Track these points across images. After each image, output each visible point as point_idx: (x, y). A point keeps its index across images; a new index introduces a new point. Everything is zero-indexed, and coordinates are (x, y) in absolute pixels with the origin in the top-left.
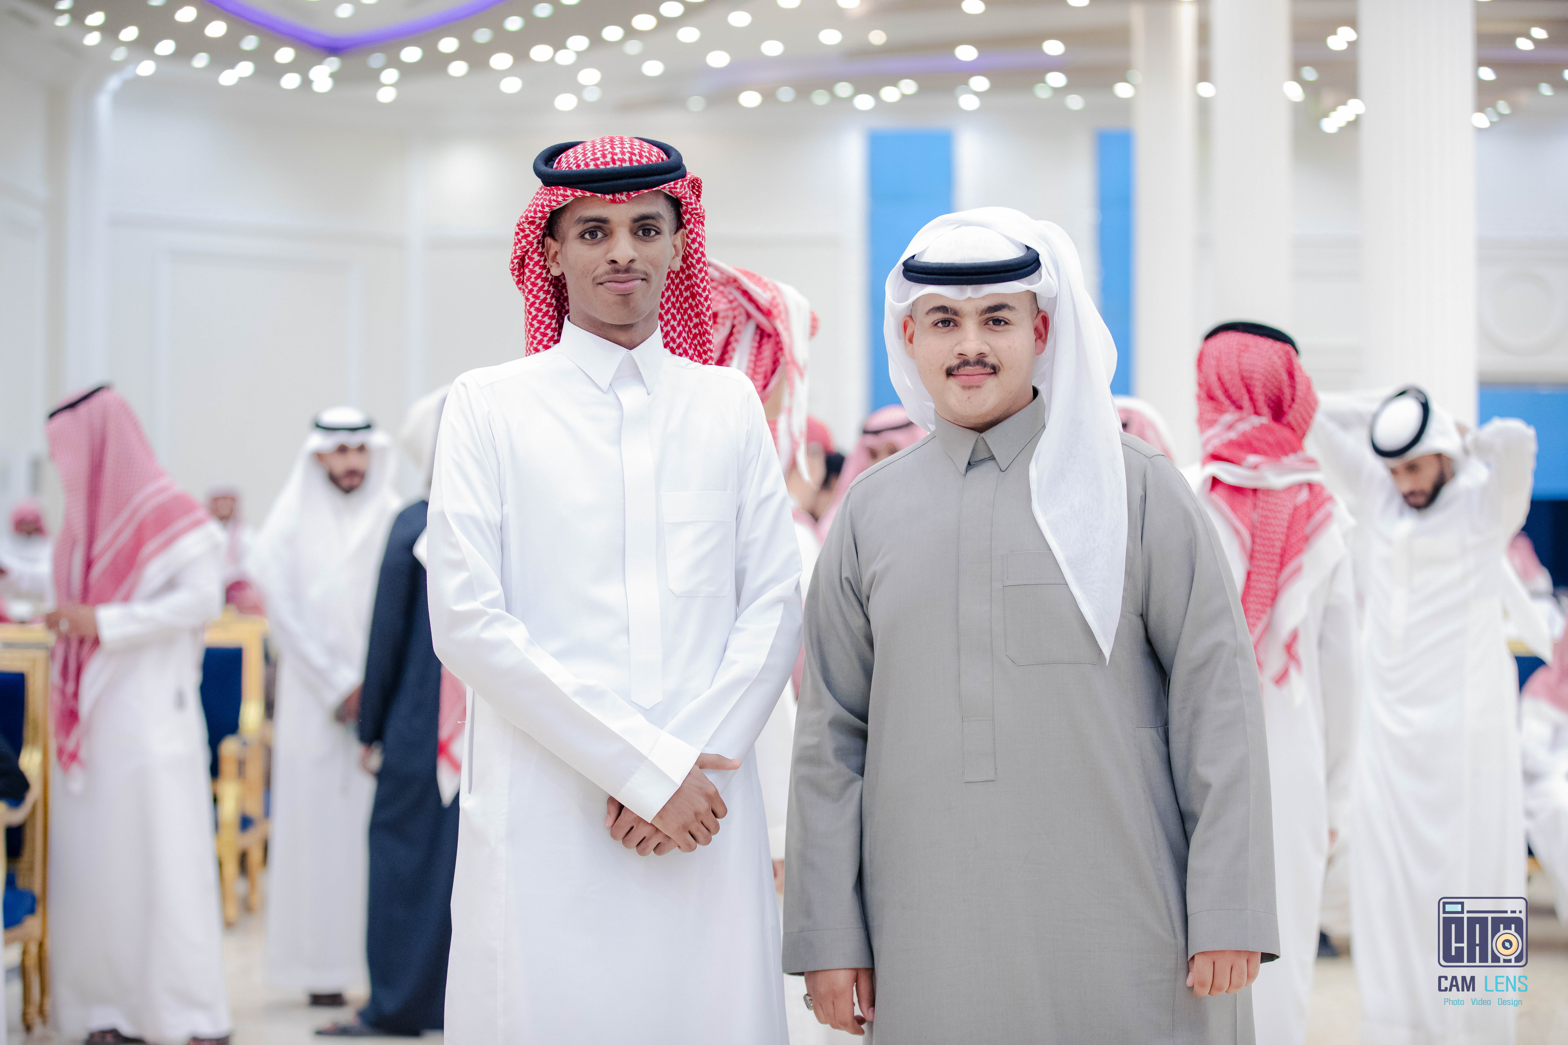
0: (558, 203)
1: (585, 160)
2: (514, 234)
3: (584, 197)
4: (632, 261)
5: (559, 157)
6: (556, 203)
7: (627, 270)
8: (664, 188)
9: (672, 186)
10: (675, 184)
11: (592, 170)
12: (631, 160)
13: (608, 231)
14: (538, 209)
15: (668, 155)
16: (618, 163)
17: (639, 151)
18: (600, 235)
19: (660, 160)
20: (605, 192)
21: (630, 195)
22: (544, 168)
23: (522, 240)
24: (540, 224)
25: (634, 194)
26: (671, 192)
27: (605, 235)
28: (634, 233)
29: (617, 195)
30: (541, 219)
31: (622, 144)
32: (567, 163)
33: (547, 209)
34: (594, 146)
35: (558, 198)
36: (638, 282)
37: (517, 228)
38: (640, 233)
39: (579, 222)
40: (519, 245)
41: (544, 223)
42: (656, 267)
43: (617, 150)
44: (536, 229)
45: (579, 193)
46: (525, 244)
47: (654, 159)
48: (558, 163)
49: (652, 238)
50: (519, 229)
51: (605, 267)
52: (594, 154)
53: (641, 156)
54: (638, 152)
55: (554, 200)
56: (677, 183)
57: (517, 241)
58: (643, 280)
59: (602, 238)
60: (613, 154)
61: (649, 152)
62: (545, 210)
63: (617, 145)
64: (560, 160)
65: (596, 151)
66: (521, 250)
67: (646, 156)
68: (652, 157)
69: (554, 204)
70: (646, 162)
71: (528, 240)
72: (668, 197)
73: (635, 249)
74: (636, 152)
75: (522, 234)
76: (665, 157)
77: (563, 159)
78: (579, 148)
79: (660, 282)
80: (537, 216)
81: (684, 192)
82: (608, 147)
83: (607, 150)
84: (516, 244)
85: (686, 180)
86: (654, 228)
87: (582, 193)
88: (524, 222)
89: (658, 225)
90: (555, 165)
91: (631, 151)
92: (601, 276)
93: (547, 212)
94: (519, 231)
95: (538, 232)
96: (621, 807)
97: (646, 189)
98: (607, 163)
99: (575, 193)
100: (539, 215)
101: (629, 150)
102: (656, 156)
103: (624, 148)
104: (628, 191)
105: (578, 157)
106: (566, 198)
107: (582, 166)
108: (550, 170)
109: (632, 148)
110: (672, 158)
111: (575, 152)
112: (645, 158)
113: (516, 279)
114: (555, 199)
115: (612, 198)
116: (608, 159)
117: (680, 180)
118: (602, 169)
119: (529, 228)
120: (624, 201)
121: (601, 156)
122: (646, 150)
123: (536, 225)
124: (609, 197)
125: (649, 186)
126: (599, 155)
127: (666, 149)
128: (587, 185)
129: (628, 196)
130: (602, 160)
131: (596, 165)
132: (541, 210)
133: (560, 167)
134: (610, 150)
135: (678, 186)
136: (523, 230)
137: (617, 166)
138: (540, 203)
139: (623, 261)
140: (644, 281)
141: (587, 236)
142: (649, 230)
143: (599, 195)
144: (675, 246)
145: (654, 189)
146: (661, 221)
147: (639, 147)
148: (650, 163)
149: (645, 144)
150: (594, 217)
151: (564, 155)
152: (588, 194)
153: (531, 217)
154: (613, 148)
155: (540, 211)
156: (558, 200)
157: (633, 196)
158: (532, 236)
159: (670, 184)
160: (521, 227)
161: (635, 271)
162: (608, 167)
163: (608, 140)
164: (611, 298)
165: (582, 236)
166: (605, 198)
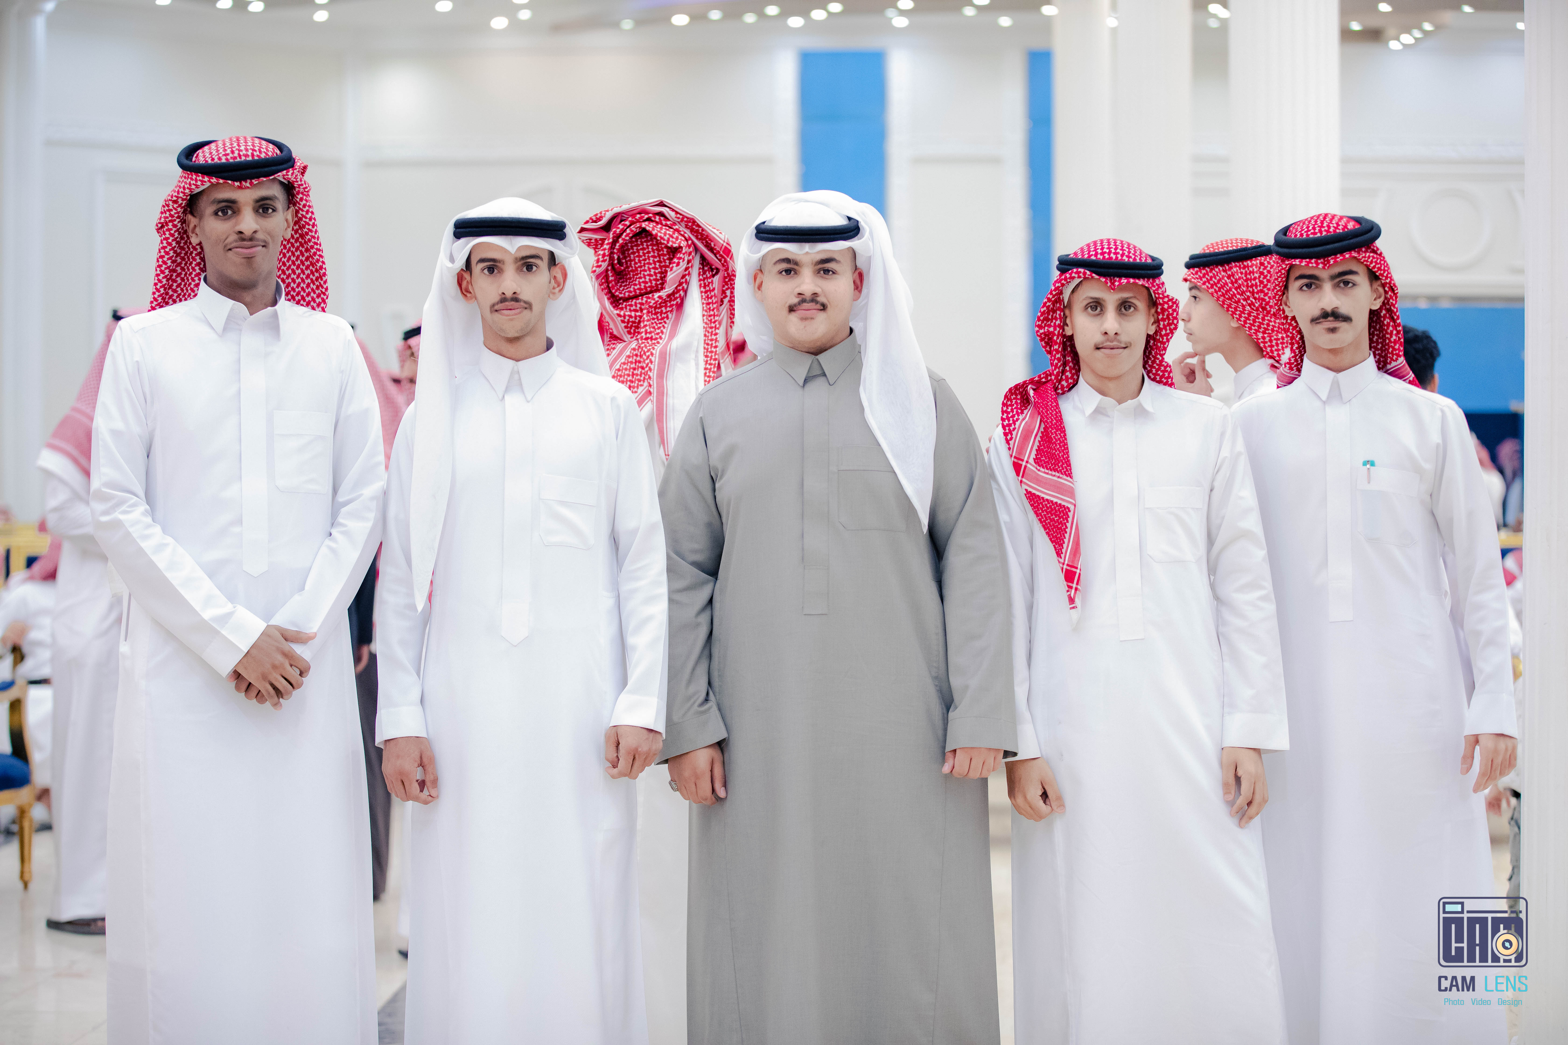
0: (197, 186)
1: (218, 155)
3: (218, 183)
4: (255, 232)
5: (197, 153)
7: (251, 239)
10: (286, 173)
12: (253, 155)
14: (180, 190)
15: (281, 150)
18: (230, 212)
19: (275, 155)
20: (234, 180)
22: (186, 162)
26: (284, 178)
27: (234, 212)
28: (256, 211)
31: (246, 142)
32: (203, 157)
33: (187, 191)
34: (224, 144)
36: (260, 248)
38: (261, 211)
42: (272, 237)
43: (242, 148)
45: (214, 180)
47: (270, 154)
48: (196, 157)
51: (234, 237)
52: (225, 150)
53: (260, 152)
58: (263, 246)
60: (240, 150)
62: (185, 192)
64: (198, 155)
65: (226, 148)
67: (264, 152)
69: (193, 187)
73: (257, 224)
74: (257, 148)
76: (278, 152)
77: (200, 154)
78: (213, 146)
79: (276, 248)
80: (179, 196)
82: (235, 145)
83: (235, 147)
86: (271, 207)
88: (170, 200)
89: (274, 204)
90: (194, 159)
92: (231, 243)
97: (265, 177)
98: (235, 158)
101: (252, 147)
102: (272, 151)
104: (251, 179)
105: (212, 153)
107: (216, 160)
108: (191, 163)
109: (253, 146)
110: (284, 153)
111: (210, 149)
116: (236, 154)
117: (291, 169)
120: (248, 187)
122: (264, 147)
124: (237, 184)
126: (229, 151)
127: (279, 146)
129: (251, 183)
130: (231, 155)
131: (227, 159)
133: (198, 160)
134: (237, 147)
135: (290, 173)
136: (168, 206)
137: (243, 160)
138: (182, 186)
139: (248, 232)
141: (220, 213)
142: (268, 209)
143: (230, 182)
144: (287, 220)
145: (271, 178)
146: (277, 201)
149: (264, 142)
151: (200, 151)
152: (221, 181)
153: (175, 196)
154: (239, 146)
155: (182, 192)
157: (255, 183)
161: (258, 240)
163: (235, 139)
164: (238, 260)
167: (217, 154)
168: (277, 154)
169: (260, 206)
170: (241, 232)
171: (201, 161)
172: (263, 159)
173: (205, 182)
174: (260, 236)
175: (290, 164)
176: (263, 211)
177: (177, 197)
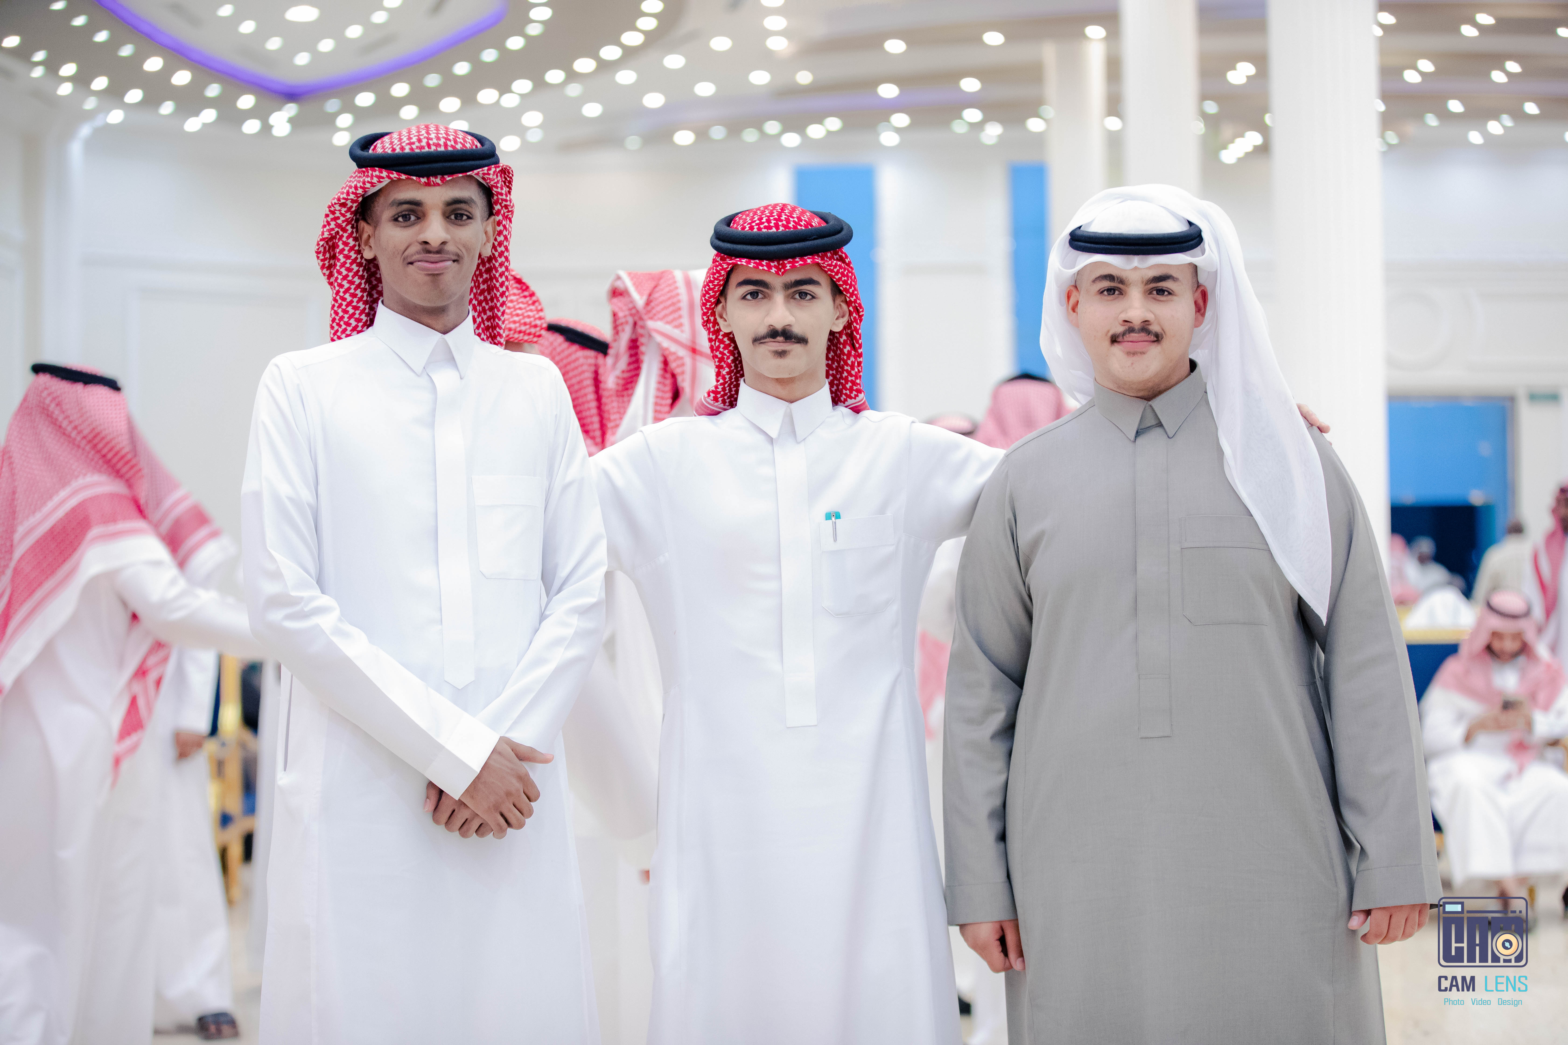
0: (373, 185)
2: (324, 216)
3: (399, 179)
6: (370, 185)
8: (477, 174)
9: (486, 172)
11: (407, 154)
12: (446, 145)
13: (420, 214)
14: (351, 191)
16: (433, 148)
17: (454, 137)
18: (413, 218)
19: (474, 147)
20: (420, 175)
21: (445, 179)
23: (331, 223)
24: (352, 207)
25: (449, 177)
26: (483, 178)
27: (418, 218)
28: (446, 216)
29: (431, 178)
30: (353, 201)
35: (373, 179)
37: (328, 209)
38: (453, 217)
39: (393, 205)
40: (328, 227)
41: (356, 207)
43: (433, 136)
44: (346, 212)
45: (394, 175)
46: (334, 227)
47: (468, 145)
49: (463, 222)
50: (330, 211)
52: (409, 138)
53: (456, 142)
54: (453, 139)
55: (368, 182)
56: (489, 169)
57: (326, 223)
59: (415, 220)
60: (428, 139)
61: (463, 139)
62: (358, 192)
63: (432, 131)
65: (411, 136)
66: (329, 232)
67: (461, 143)
68: (467, 143)
69: (368, 185)
70: (461, 148)
71: (337, 223)
72: (480, 185)
74: (451, 138)
75: (331, 216)
76: (479, 145)
80: (349, 198)
81: (496, 181)
82: (423, 132)
84: (324, 226)
85: (499, 167)
86: (466, 213)
87: (397, 175)
88: (335, 204)
89: (470, 210)
91: (446, 136)
93: (360, 194)
94: (329, 213)
95: (348, 215)
96: (441, 792)
97: (460, 173)
98: (422, 147)
99: (391, 175)
100: (352, 196)
101: (444, 135)
102: (470, 144)
103: (439, 134)
106: (381, 180)
108: (365, 154)
110: (486, 147)
112: (459, 144)
113: (321, 263)
114: (370, 180)
115: (427, 181)
116: (424, 143)
117: (493, 166)
118: (418, 153)
119: (340, 210)
120: (438, 185)
121: (416, 140)
122: (460, 137)
123: (347, 208)
124: (423, 180)
125: (464, 170)
126: (414, 139)
128: (403, 168)
129: (443, 180)
130: (417, 144)
131: (412, 149)
132: (354, 191)
134: (426, 135)
135: (491, 172)
136: (333, 213)
141: (400, 219)
142: (462, 215)
143: (414, 178)
144: (486, 233)
146: (474, 206)
147: (453, 134)
148: (465, 149)
150: (408, 200)
152: (403, 177)
153: (344, 198)
154: (428, 133)
155: (353, 193)
156: (373, 181)
158: (342, 219)
159: (484, 169)
160: (332, 209)
162: (423, 150)
166: (420, 181)
167: (399, 143)
168: (476, 146)
169: (453, 212)
170: (426, 243)
171: (379, 150)
172: (458, 150)
173: (383, 178)
175: (493, 160)
176: (456, 218)
177: (347, 199)
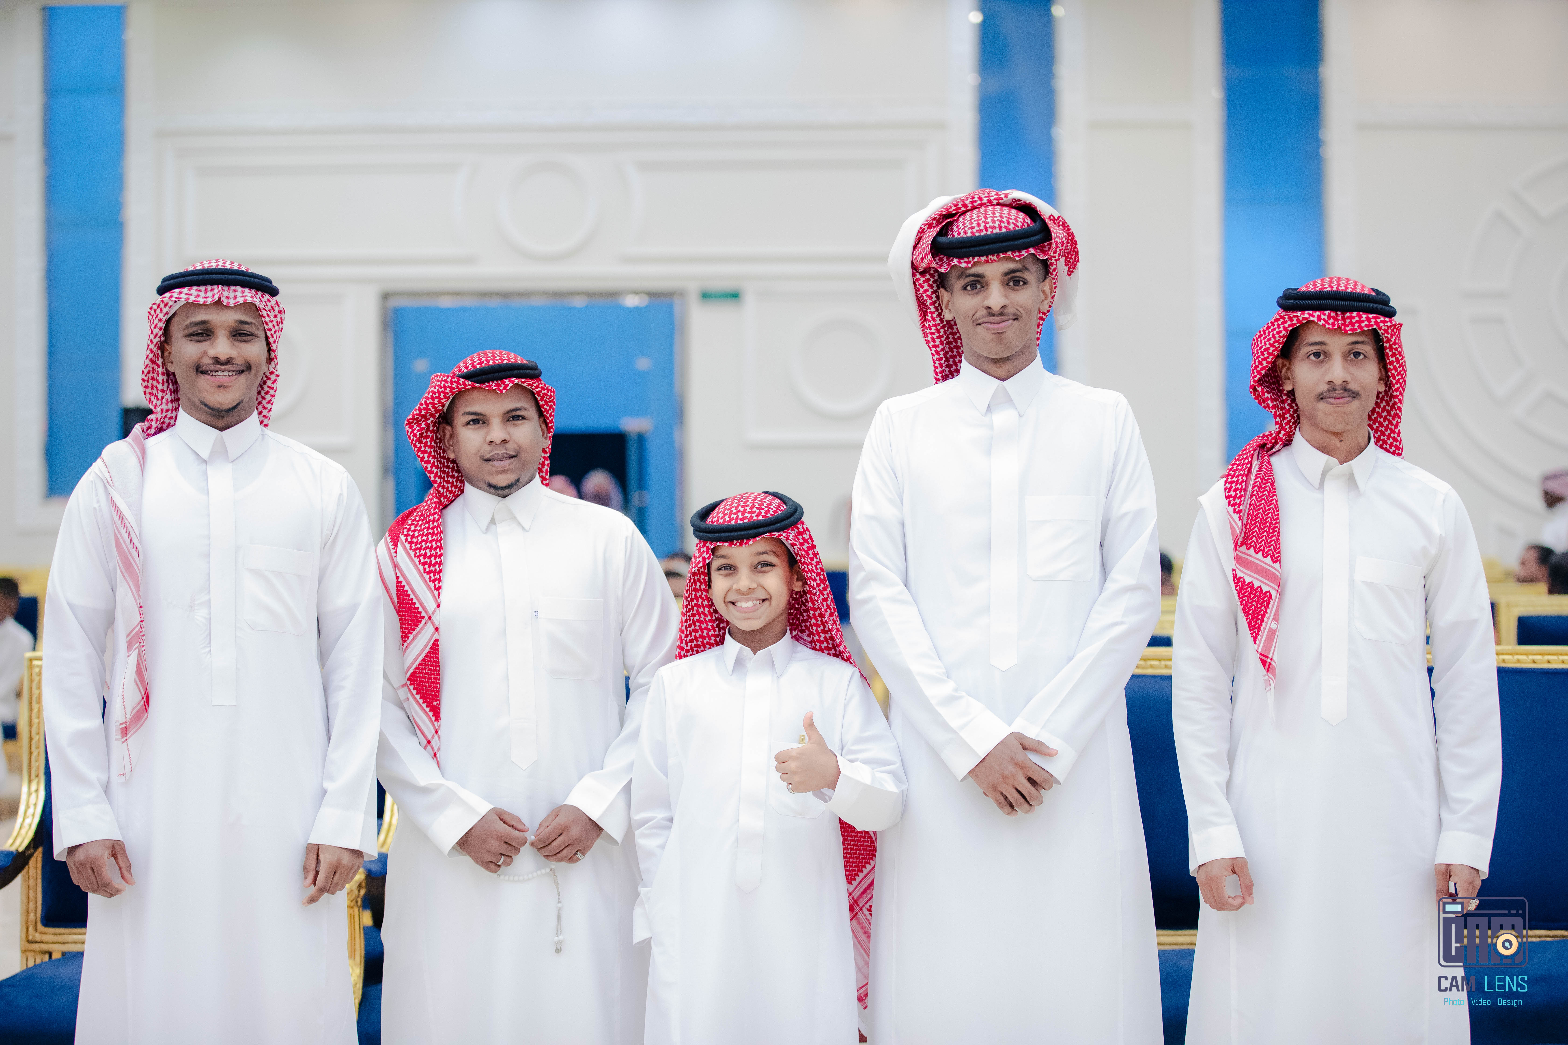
1: (964, 228)
16: (990, 230)
18: (979, 286)
38: (1011, 284)
51: (984, 312)
52: (971, 223)
53: (1008, 223)
58: (1014, 320)
67: (1013, 223)
86: (1021, 279)
98: (981, 231)
103: (995, 217)
104: (998, 253)
109: (1001, 217)
116: (982, 227)
126: (975, 224)
130: (977, 228)
131: (972, 233)
134: (983, 219)
137: (989, 233)
140: (1016, 321)
141: (969, 288)
142: (1018, 281)
161: (1009, 314)
165: (965, 288)
170: (989, 308)
174: (1010, 310)
